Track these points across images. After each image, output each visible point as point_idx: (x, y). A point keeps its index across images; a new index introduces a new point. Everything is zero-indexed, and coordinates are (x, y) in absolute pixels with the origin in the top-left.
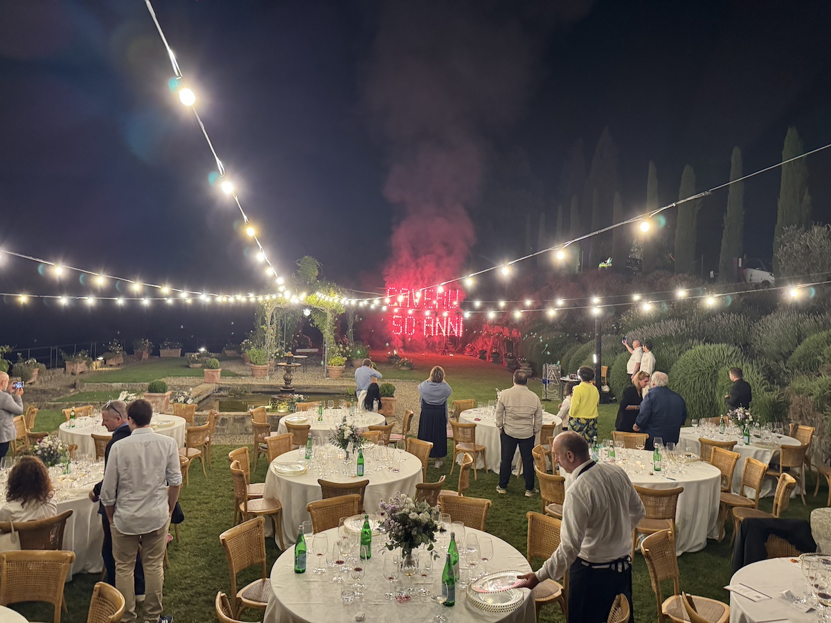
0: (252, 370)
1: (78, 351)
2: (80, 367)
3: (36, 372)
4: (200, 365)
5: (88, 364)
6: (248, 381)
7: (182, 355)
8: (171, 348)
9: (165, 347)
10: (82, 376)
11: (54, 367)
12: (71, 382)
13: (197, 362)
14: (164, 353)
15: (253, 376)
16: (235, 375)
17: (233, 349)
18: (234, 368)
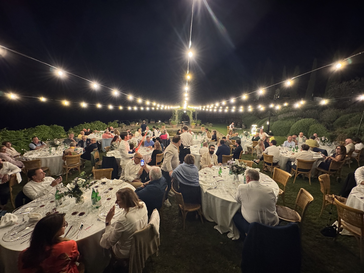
0: (172, 126)
1: (133, 121)
2: (133, 125)
3: (124, 126)
4: (160, 125)
5: (135, 125)
6: (172, 129)
7: (155, 123)
8: (153, 121)
9: (151, 121)
10: (134, 127)
11: (128, 125)
12: (132, 129)
13: (159, 124)
14: (151, 122)
15: (173, 128)
16: (168, 127)
17: (167, 121)
18: (168, 126)
